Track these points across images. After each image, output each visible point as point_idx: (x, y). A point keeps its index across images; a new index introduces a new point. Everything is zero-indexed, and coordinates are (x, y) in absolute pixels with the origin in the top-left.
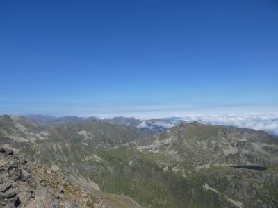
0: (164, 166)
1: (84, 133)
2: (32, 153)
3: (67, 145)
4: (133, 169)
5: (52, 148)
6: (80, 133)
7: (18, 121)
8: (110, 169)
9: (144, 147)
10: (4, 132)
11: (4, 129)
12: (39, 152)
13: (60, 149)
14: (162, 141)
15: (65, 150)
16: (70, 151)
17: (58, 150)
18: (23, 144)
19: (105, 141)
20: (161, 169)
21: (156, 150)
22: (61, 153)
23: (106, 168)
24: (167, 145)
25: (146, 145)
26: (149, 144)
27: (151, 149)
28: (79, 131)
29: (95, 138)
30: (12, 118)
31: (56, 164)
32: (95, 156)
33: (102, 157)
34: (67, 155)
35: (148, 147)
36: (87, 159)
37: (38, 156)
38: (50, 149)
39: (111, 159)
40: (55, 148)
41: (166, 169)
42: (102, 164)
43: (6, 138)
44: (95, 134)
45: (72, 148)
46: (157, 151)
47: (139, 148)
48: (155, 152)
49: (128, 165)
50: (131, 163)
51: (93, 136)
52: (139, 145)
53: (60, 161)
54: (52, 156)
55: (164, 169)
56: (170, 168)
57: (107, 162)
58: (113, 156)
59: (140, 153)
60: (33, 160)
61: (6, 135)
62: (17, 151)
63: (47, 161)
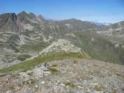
0: (115, 44)
1: (68, 25)
2: (40, 29)
3: (57, 26)
4: (94, 43)
5: (50, 27)
6: (66, 25)
8: (80, 42)
9: (102, 32)
10: (27, 18)
12: (43, 29)
13: (54, 28)
14: (114, 30)
15: (56, 29)
16: (59, 29)
17: (53, 28)
18: (36, 24)
19: (78, 30)
21: (109, 34)
22: (54, 30)
23: (78, 41)
25: (103, 31)
26: (105, 30)
27: (106, 33)
31: (51, 35)
32: (72, 34)
33: (76, 35)
34: (57, 32)
35: (104, 32)
36: (67, 35)
37: (43, 31)
38: (49, 28)
39: (81, 36)
40: (51, 28)
41: (118, 45)
42: (76, 38)
43: (29, 21)
46: (110, 35)
47: (98, 32)
48: (109, 35)
49: (91, 41)
50: (93, 39)
51: (73, 27)
52: (98, 30)
53: (53, 34)
54: (49, 31)
55: (116, 45)
56: (120, 45)
57: (79, 38)
58: (83, 35)
59: (99, 35)
60: (40, 33)
61: (28, 19)
62: (33, 27)
63: (46, 33)
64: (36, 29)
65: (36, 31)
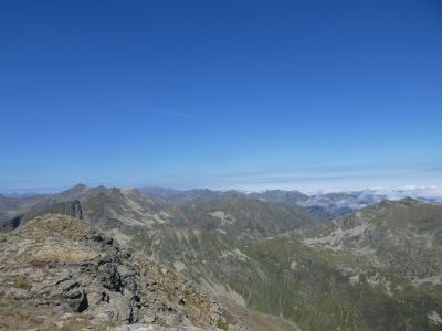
0: (350, 274)
1: (219, 214)
2: (149, 243)
3: (196, 232)
4: (298, 275)
5: (175, 237)
6: (214, 215)
7: (130, 196)
8: (261, 273)
9: (316, 240)
10: (112, 211)
11: (113, 207)
12: (158, 242)
13: (187, 238)
14: (347, 231)
15: (194, 240)
16: (200, 241)
17: (184, 239)
18: (137, 228)
19: (252, 229)
20: (346, 279)
21: (336, 245)
22: (187, 245)
23: (255, 272)
24: (357, 238)
25: (319, 237)
26: (325, 235)
27: (328, 243)
28: (214, 211)
29: (237, 223)
30: (122, 191)
31: (182, 260)
32: (238, 252)
33: (248, 253)
34: (196, 248)
35: (322, 240)
36: (225, 255)
37: (156, 247)
38: (173, 237)
39: (262, 257)
40: (179, 236)
41: (355, 279)
42: (248, 264)
43: (116, 220)
44: (237, 218)
45: (203, 237)
46: (339, 247)
47: (308, 242)
48: (335, 249)
49: (289, 269)
50: (294, 265)
51: (234, 220)
52: (308, 235)
53: (186, 256)
54: (176, 249)
55: (352, 278)
56: (362, 278)
57: (256, 263)
58: (267, 252)
59: (309, 250)
60: (150, 254)
61: (115, 216)
62: (129, 238)
63: (168, 255)
64: (138, 244)
65: (140, 248)
